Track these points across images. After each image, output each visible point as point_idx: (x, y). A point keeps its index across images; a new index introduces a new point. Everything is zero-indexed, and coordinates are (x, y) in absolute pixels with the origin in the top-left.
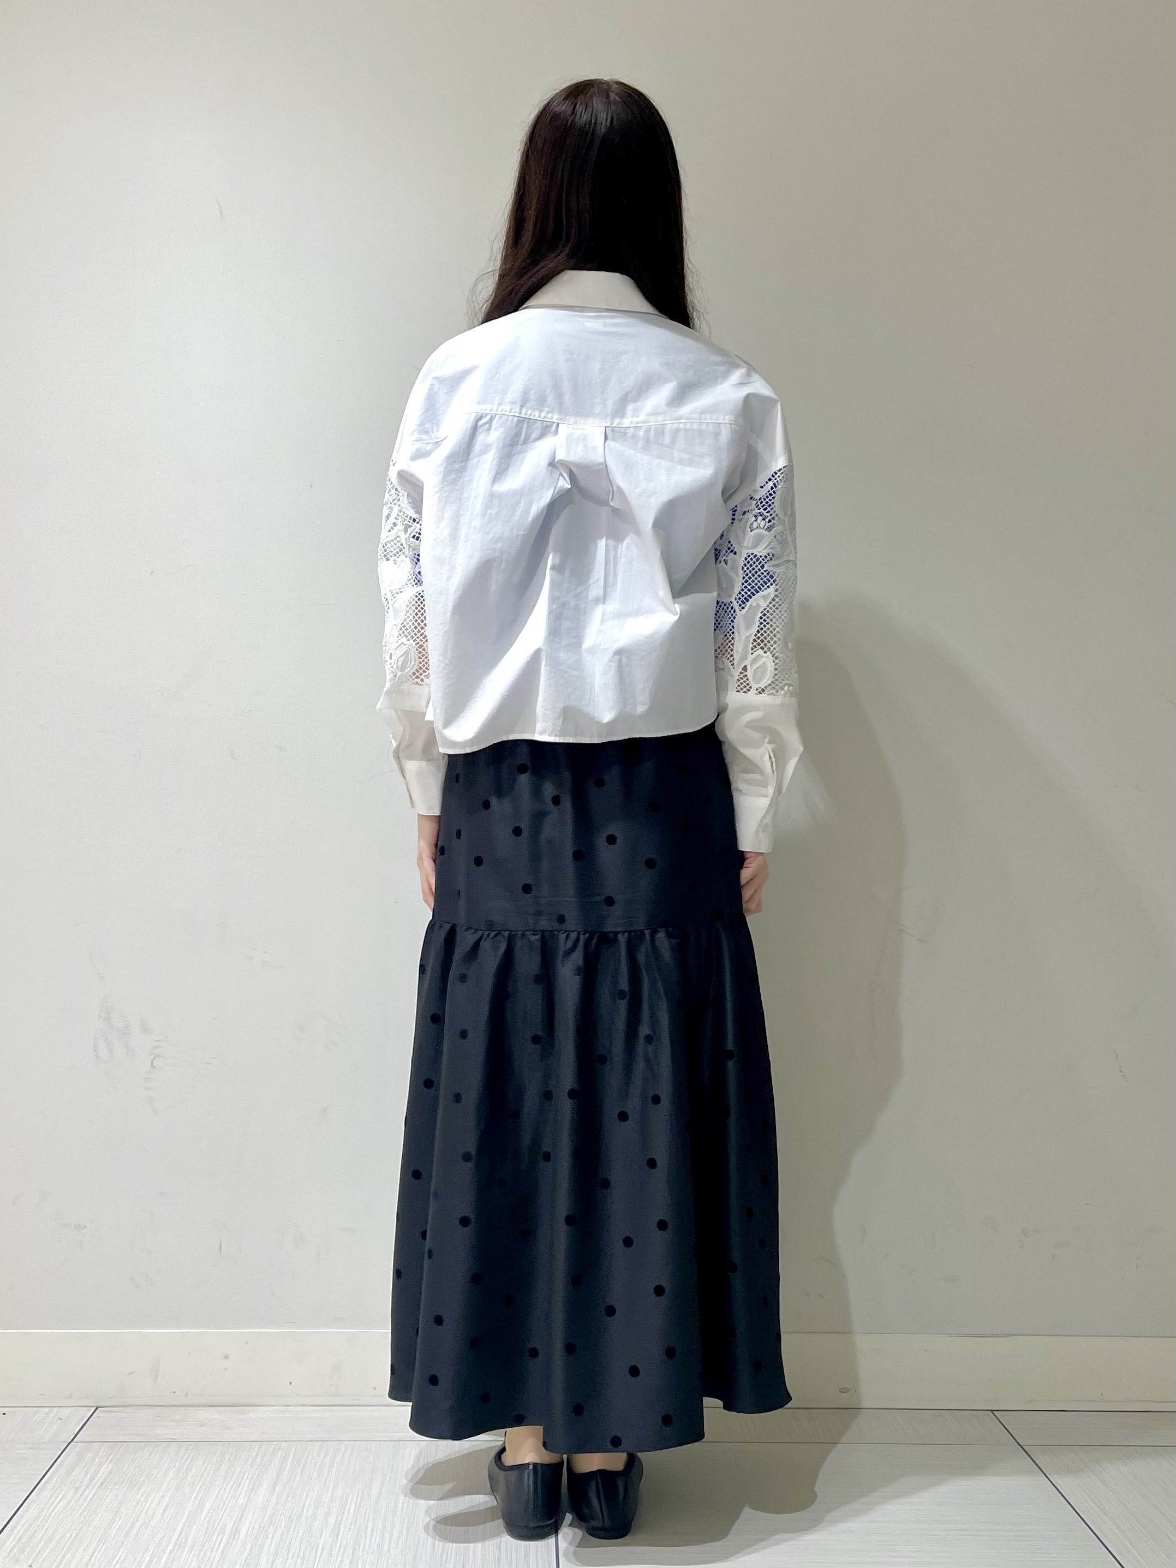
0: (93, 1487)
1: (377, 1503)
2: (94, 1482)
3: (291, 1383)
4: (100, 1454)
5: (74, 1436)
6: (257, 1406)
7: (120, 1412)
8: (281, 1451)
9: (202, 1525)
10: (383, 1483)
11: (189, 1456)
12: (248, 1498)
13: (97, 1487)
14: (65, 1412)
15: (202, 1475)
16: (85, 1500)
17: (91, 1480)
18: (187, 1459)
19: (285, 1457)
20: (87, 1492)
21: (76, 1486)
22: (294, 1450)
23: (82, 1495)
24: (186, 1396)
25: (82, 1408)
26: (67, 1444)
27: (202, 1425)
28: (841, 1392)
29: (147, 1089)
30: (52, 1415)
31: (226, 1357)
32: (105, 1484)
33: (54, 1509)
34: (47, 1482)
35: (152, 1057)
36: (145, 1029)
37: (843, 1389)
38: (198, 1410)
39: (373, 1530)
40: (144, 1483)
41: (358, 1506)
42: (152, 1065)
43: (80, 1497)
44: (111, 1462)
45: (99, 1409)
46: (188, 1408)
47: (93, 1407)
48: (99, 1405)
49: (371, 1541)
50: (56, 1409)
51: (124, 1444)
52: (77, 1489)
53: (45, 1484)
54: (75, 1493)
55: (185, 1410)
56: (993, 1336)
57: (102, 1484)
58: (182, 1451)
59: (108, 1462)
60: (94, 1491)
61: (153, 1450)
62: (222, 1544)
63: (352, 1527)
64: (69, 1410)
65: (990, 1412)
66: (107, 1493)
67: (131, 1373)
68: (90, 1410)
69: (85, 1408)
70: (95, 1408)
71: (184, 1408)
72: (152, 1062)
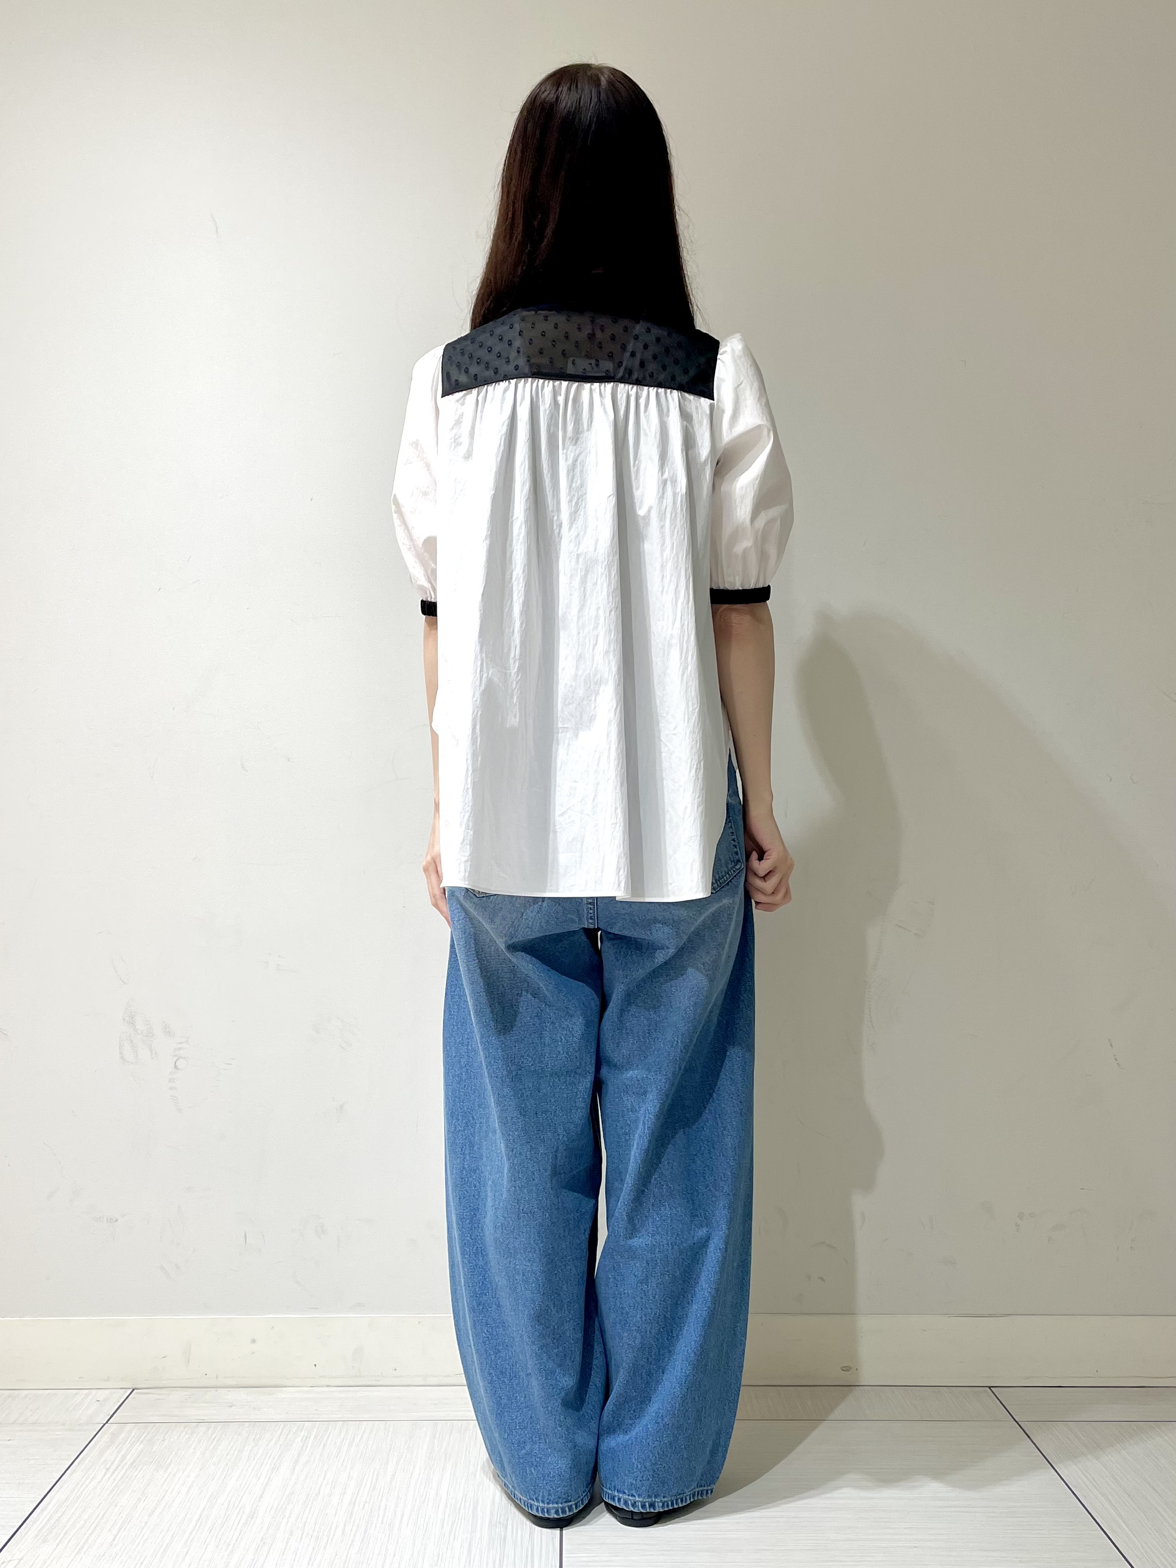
0: (123, 1468)
1: (391, 1482)
2: (124, 1462)
3: (315, 1365)
4: (132, 1435)
5: (109, 1417)
6: (285, 1387)
7: (152, 1394)
8: (303, 1432)
9: (223, 1504)
10: (398, 1463)
11: (216, 1437)
12: (269, 1478)
13: (126, 1468)
14: (102, 1395)
15: (227, 1455)
16: (115, 1480)
17: (122, 1461)
18: (214, 1439)
19: (307, 1436)
20: (116, 1473)
21: (107, 1466)
22: (315, 1430)
23: (111, 1475)
24: (217, 1378)
25: (119, 1390)
26: (102, 1425)
27: (231, 1406)
28: (843, 1370)
29: (171, 1089)
30: (90, 1397)
31: (254, 1341)
32: (134, 1464)
33: (83, 1490)
34: (80, 1462)
35: (176, 1058)
36: (168, 1032)
37: (844, 1367)
38: (229, 1391)
39: (385, 1509)
40: (170, 1464)
41: (372, 1485)
42: (175, 1066)
43: (109, 1478)
44: (142, 1442)
45: (135, 1391)
46: (218, 1389)
47: (129, 1388)
48: (134, 1387)
49: (383, 1520)
50: (94, 1392)
51: (154, 1426)
52: (108, 1469)
53: (79, 1464)
54: (105, 1473)
55: (216, 1391)
56: (990, 1316)
57: (132, 1464)
58: (210, 1432)
59: (139, 1443)
60: (124, 1471)
61: (182, 1431)
62: (241, 1524)
63: (367, 1504)
64: (107, 1392)
65: (988, 1389)
66: (136, 1472)
67: (164, 1357)
68: (126, 1392)
69: (122, 1390)
70: (130, 1390)
71: (215, 1389)
72: (175, 1063)
